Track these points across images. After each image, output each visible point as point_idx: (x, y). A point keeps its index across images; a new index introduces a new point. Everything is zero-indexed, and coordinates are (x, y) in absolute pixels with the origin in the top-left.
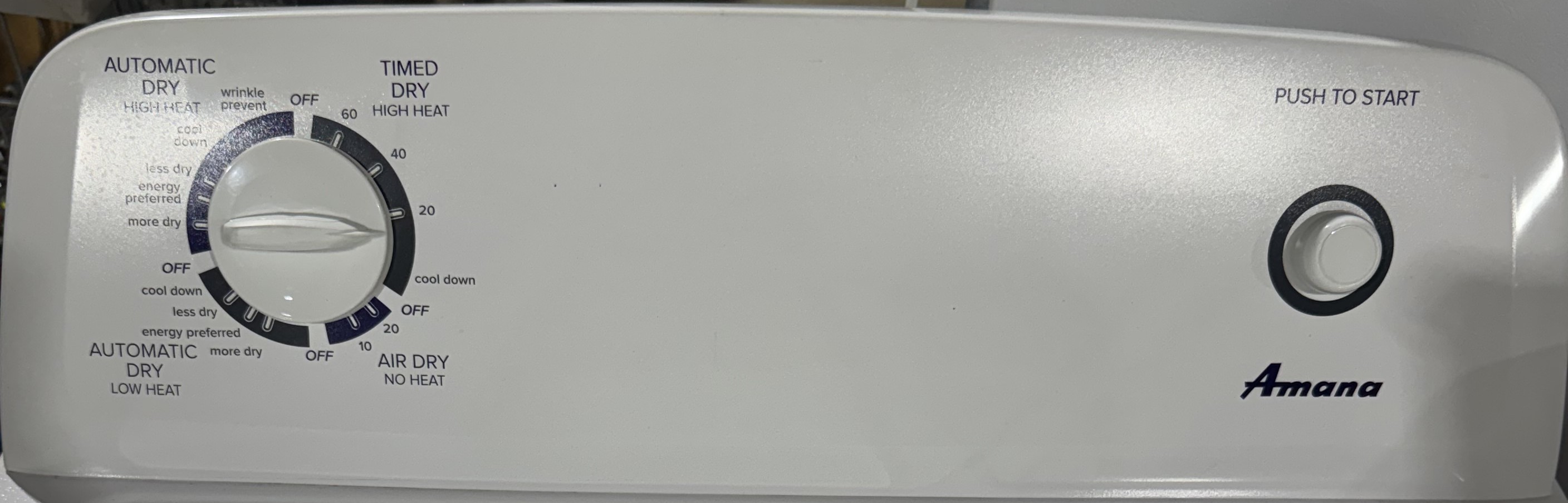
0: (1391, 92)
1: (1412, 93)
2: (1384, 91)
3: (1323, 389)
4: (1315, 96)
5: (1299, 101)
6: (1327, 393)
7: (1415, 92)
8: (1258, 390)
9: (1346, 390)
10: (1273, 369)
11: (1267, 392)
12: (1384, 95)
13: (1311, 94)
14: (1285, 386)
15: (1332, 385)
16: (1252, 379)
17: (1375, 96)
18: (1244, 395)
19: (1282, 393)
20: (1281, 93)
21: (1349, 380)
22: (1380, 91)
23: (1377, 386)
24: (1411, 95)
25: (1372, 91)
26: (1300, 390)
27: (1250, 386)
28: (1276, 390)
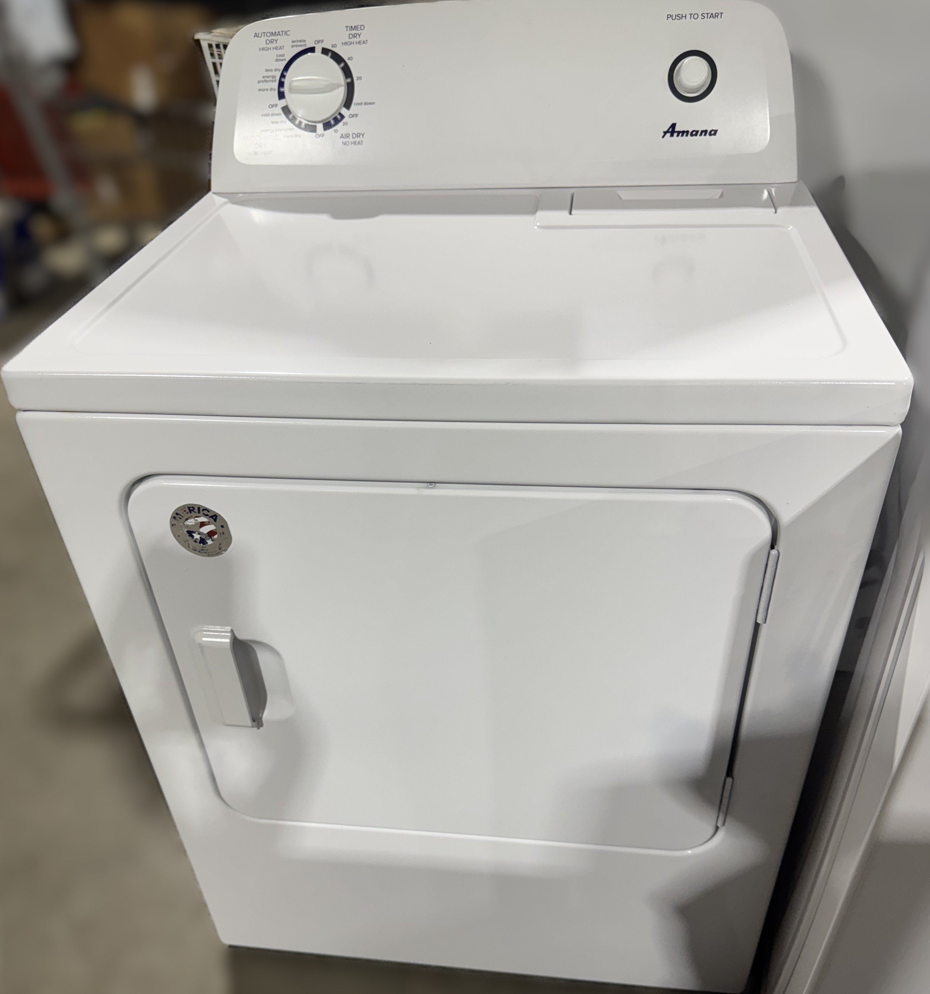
0: (712, 14)
1: (720, 14)
2: (709, 13)
3: (694, 133)
4: (682, 17)
5: (676, 19)
6: (696, 135)
7: (721, 13)
8: (668, 135)
9: (703, 133)
10: (674, 126)
11: (672, 135)
12: (709, 15)
13: (681, 16)
14: (679, 133)
15: (697, 132)
16: (666, 130)
17: (706, 15)
18: (663, 137)
19: (678, 136)
20: (669, 16)
21: (704, 129)
22: (708, 14)
23: (716, 131)
24: (720, 15)
25: (704, 14)
26: (685, 134)
27: (665, 133)
28: (675, 134)
